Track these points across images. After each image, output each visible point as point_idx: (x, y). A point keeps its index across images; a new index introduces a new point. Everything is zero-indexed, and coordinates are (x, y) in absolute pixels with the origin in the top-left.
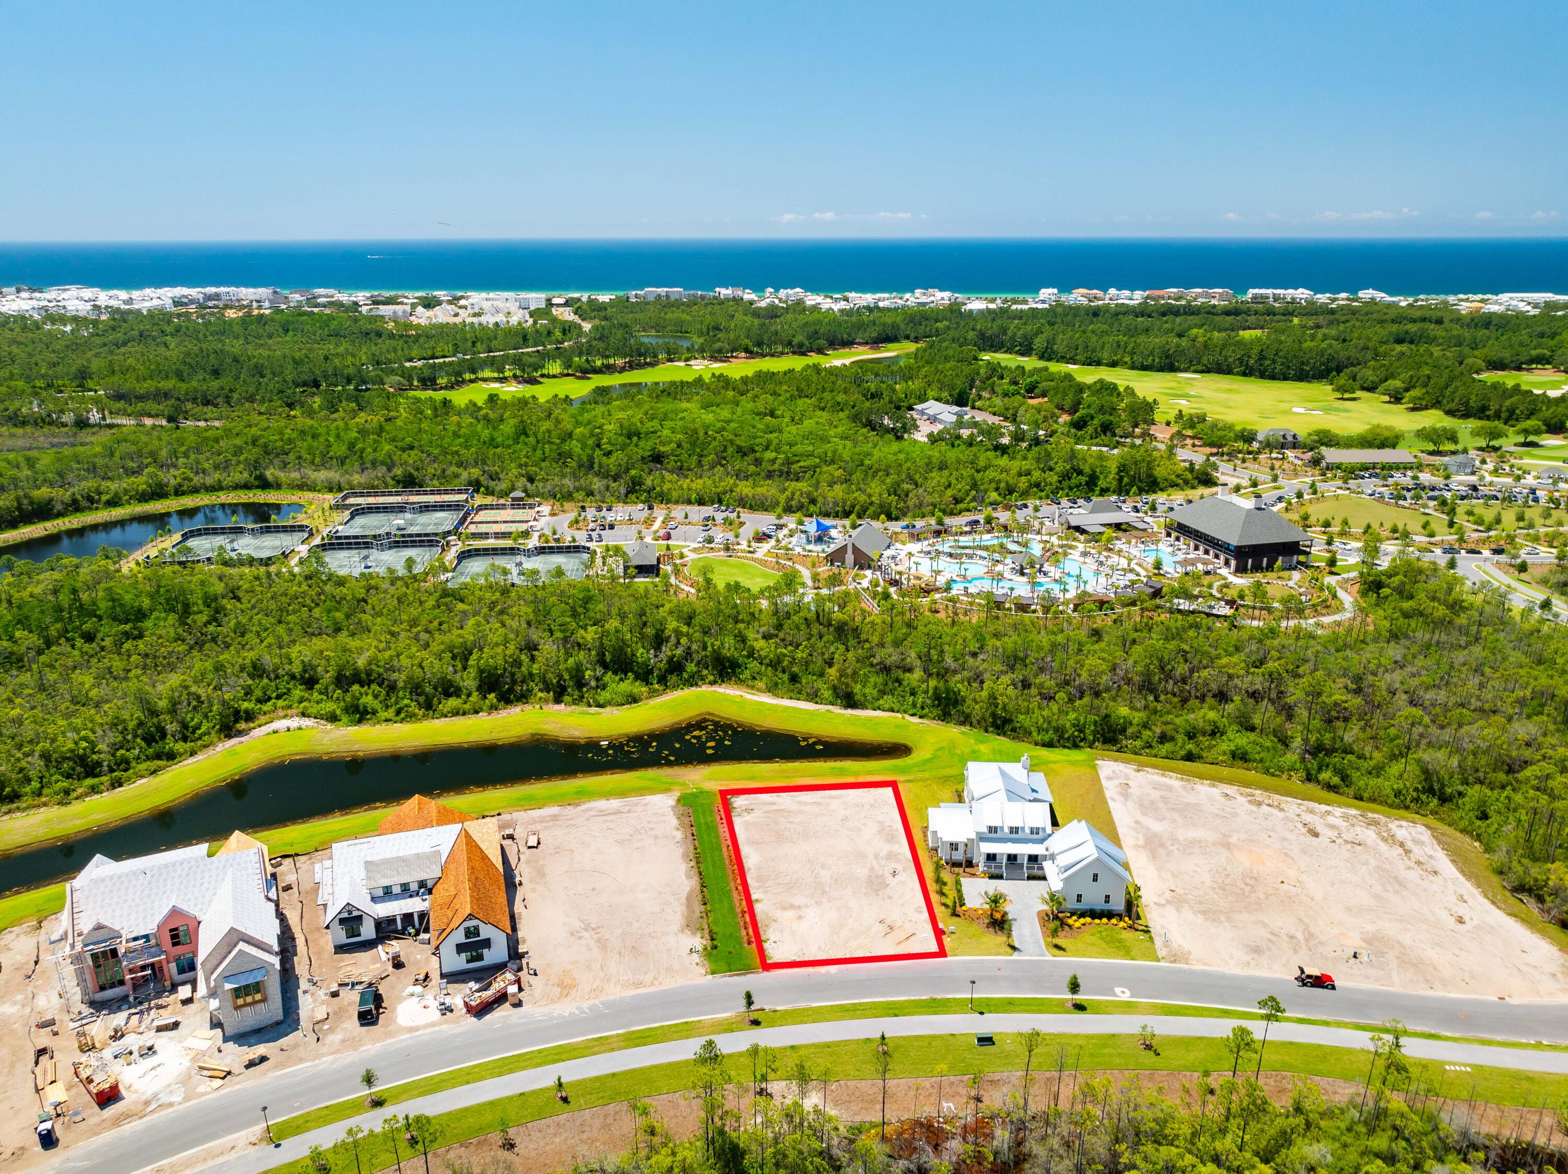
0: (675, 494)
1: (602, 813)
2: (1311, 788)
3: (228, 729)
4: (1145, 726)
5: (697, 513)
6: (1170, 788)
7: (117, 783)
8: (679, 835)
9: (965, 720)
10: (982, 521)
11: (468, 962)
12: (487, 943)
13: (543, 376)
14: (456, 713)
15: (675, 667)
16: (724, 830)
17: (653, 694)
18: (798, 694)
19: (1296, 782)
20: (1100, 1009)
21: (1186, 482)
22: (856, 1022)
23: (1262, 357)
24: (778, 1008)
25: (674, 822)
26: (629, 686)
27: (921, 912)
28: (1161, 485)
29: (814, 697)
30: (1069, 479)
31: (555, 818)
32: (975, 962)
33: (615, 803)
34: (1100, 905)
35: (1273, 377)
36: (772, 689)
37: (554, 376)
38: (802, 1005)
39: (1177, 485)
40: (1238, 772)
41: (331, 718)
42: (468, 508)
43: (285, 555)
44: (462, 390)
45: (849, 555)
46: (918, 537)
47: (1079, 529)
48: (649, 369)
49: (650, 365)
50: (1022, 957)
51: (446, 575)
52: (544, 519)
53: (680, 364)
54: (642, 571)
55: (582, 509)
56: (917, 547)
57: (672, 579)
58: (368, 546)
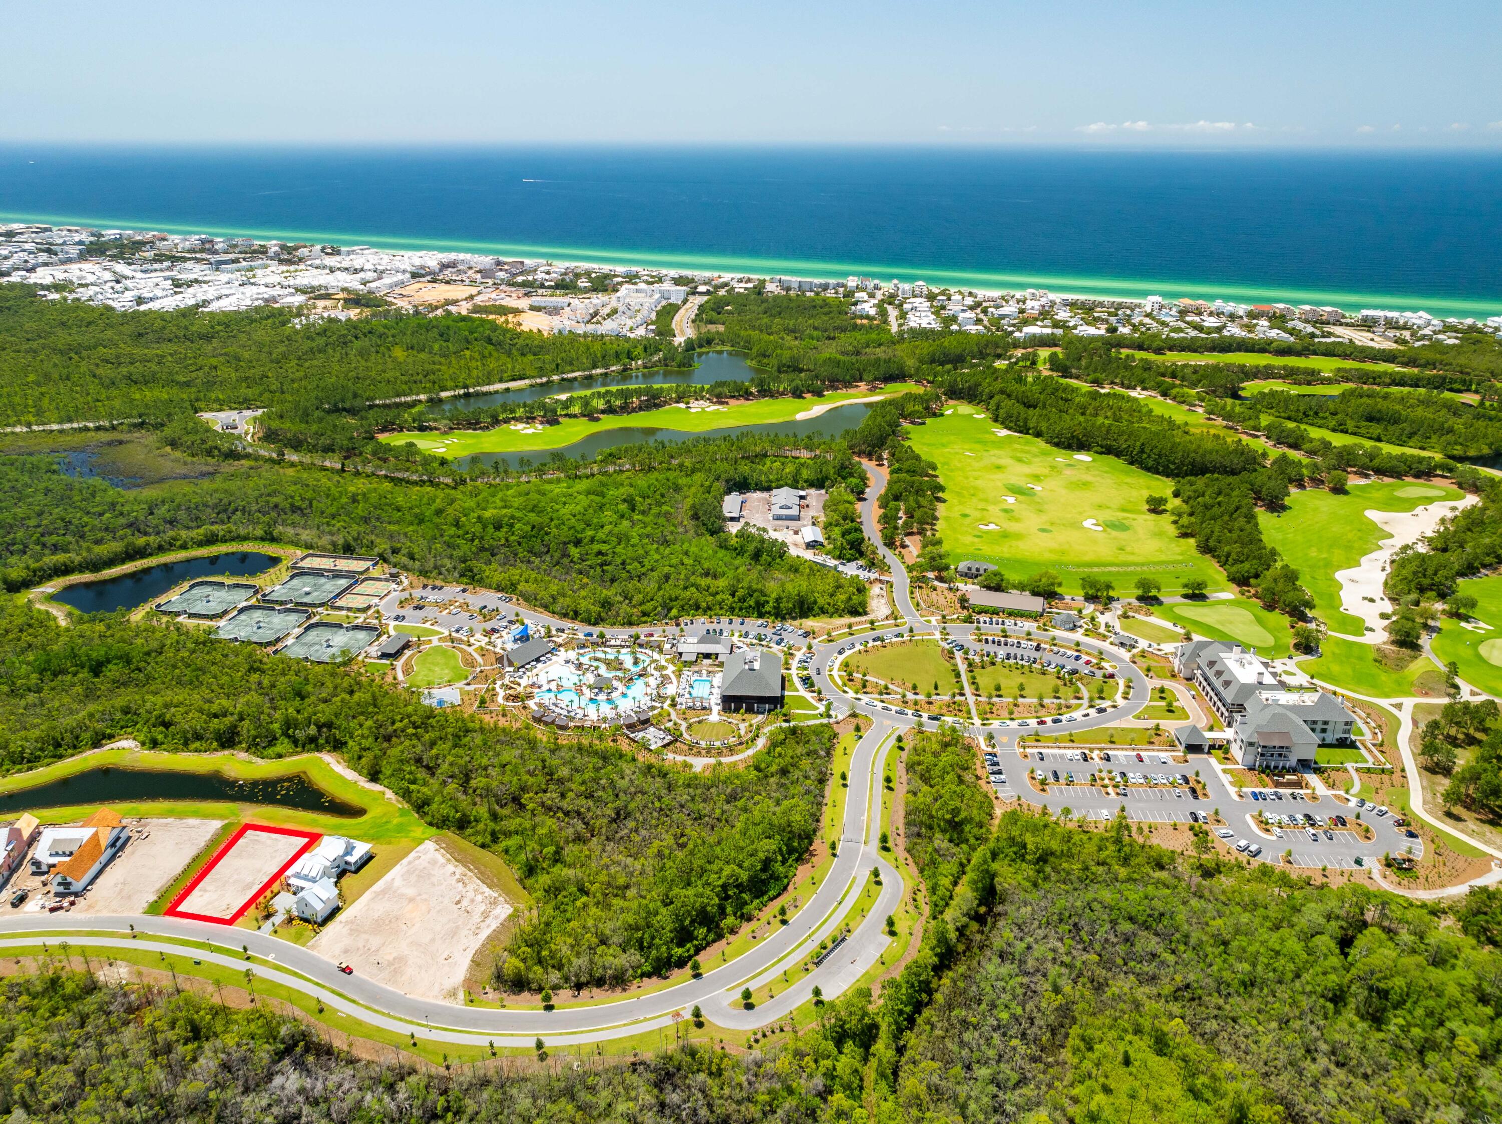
1: (188, 827)
5: (485, 600)
8: (203, 845)
11: (64, 889)
12: (70, 883)
13: (566, 415)
14: (197, 751)
24: (149, 933)
25: (209, 837)
31: (169, 824)
32: (239, 931)
37: (575, 416)
39: (827, 613)
41: (143, 744)
42: (355, 578)
43: (225, 613)
44: (493, 431)
45: (506, 662)
46: (583, 646)
47: (681, 654)
48: (654, 411)
49: (657, 406)
50: (257, 933)
51: (290, 641)
52: (393, 594)
53: (682, 406)
54: (384, 656)
55: (425, 587)
56: (572, 655)
57: (399, 663)
58: (273, 609)
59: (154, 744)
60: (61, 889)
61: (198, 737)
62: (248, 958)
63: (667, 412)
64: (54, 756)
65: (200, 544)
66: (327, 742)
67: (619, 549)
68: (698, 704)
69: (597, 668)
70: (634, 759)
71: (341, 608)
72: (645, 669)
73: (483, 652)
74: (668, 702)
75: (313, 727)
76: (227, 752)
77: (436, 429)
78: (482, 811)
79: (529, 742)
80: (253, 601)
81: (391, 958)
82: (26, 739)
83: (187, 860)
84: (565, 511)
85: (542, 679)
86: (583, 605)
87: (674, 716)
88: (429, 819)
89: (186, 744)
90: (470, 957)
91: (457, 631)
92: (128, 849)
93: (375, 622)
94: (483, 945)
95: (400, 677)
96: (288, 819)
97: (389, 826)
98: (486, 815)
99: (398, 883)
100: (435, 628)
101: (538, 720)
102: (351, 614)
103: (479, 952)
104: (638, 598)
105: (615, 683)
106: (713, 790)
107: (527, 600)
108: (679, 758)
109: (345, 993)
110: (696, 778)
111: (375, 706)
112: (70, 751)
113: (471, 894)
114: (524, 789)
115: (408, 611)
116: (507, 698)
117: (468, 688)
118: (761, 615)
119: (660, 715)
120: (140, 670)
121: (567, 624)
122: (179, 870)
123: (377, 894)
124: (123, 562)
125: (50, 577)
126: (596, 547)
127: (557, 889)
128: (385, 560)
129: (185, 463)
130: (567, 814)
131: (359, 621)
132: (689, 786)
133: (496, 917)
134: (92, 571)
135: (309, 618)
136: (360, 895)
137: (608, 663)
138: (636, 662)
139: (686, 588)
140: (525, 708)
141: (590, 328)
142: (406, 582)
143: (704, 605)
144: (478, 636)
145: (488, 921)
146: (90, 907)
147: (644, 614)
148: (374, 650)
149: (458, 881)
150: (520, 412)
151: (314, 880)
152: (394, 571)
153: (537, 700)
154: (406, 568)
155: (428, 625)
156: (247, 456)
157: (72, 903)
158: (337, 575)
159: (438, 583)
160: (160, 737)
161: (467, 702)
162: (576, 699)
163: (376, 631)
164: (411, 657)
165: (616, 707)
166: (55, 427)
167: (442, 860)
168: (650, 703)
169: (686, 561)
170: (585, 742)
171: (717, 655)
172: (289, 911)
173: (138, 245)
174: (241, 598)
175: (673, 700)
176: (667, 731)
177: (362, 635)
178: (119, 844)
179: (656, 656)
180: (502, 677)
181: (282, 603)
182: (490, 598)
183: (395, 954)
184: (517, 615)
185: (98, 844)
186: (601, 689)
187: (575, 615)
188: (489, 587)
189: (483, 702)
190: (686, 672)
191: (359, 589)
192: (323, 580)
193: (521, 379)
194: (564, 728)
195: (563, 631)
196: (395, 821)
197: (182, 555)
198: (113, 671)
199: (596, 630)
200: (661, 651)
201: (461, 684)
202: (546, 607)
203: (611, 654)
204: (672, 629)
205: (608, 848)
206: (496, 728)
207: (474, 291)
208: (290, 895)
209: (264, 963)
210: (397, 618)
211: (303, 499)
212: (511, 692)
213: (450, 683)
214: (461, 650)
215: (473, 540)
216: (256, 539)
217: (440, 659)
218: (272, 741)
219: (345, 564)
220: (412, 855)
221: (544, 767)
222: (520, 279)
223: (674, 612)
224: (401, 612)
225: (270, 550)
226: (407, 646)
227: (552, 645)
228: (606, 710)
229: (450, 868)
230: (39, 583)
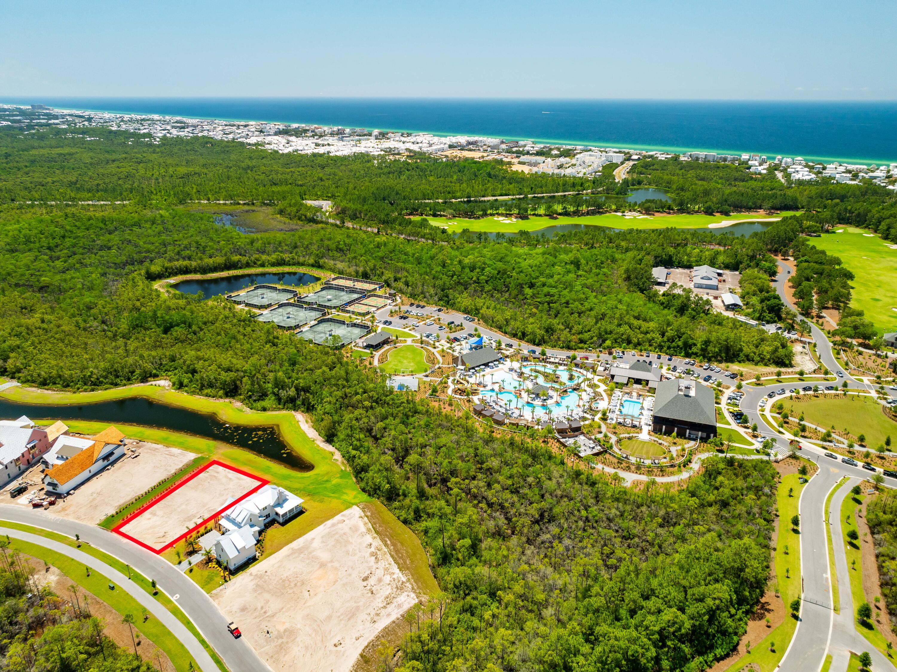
1: (169, 454)
3: (144, 379)
6: (356, 531)
7: (93, 390)
8: (173, 472)
11: (53, 489)
12: (56, 485)
13: (534, 215)
14: (207, 395)
15: (292, 400)
17: (275, 409)
20: (160, 598)
24: (92, 545)
25: (180, 466)
26: (271, 403)
33: (178, 451)
37: (540, 215)
38: (98, 547)
39: (753, 361)
41: (174, 384)
42: (365, 294)
43: (270, 305)
44: (482, 220)
45: (460, 362)
46: (526, 359)
47: (613, 377)
48: (598, 216)
49: (601, 213)
50: (176, 567)
51: (305, 329)
52: (388, 307)
53: (619, 214)
54: (368, 346)
55: (412, 305)
56: (516, 365)
57: (377, 354)
58: (302, 307)
59: (180, 386)
60: (50, 488)
61: (211, 385)
62: (156, 594)
63: (607, 217)
64: (112, 384)
65: (273, 265)
66: (303, 404)
67: (565, 292)
68: (628, 421)
69: (536, 377)
70: (562, 463)
71: (348, 312)
72: (579, 385)
73: (443, 354)
74: (600, 415)
75: (293, 389)
76: (227, 400)
77: (444, 216)
78: (412, 486)
79: (467, 431)
80: (292, 301)
81: (282, 628)
82: (96, 367)
83: (154, 483)
84: (524, 264)
85: (488, 380)
86: (529, 329)
87: (604, 429)
88: (363, 485)
89: (201, 389)
90: (360, 651)
91: (428, 336)
92: (116, 465)
93: (369, 324)
94: (378, 638)
95: (376, 363)
96: (248, 462)
97: (328, 485)
98: (415, 491)
99: (316, 544)
100: (412, 333)
101: (479, 413)
102: (353, 316)
103: (372, 646)
104: (577, 328)
105: (551, 393)
106: (644, 509)
107: (486, 322)
108: (609, 470)
109: (224, 660)
110: (625, 493)
111: (347, 381)
112: (124, 382)
113: (380, 573)
114: (453, 473)
115: (395, 320)
116: (455, 391)
117: (426, 379)
118: (687, 355)
119: (591, 426)
120: (195, 334)
121: (515, 342)
122: (143, 492)
123: (294, 552)
124: (222, 270)
125: (176, 274)
126: (546, 289)
127: (468, 587)
128: (388, 285)
129: (285, 223)
130: (490, 505)
131: (358, 321)
132: (618, 500)
133: (399, 606)
134: (201, 273)
135: (324, 315)
136: (279, 548)
137: (546, 376)
138: (571, 378)
139: (619, 325)
140: (469, 401)
141: (557, 171)
142: (399, 300)
143: (635, 340)
144: (443, 342)
145: (390, 608)
146: (64, 509)
147: (582, 341)
148: (361, 342)
149: (373, 554)
150: (501, 210)
151: (239, 526)
152: (393, 292)
153: (480, 396)
154: (401, 291)
155: (407, 330)
156: (322, 222)
157: (52, 503)
158: (353, 291)
159: (422, 304)
160: (186, 381)
161: (422, 389)
162: (514, 400)
163: (368, 329)
164: (388, 350)
165: (550, 412)
166: (222, 202)
167: (363, 529)
168: (581, 414)
169: (620, 306)
170: (518, 438)
171: (647, 382)
172: (208, 553)
173: (306, 131)
174: (284, 298)
175: (604, 414)
176: (597, 441)
177: (357, 331)
178: (112, 459)
179: (590, 375)
180: (454, 374)
181: (309, 304)
182: (458, 317)
183: (287, 625)
184: (476, 330)
185: (91, 455)
186: (538, 395)
187: (523, 336)
188: (459, 310)
189: (435, 391)
190: (618, 393)
191: (365, 301)
192: (343, 293)
193: (506, 195)
194: (500, 423)
195: (511, 346)
196: (335, 481)
197: (260, 270)
198: (178, 331)
199: (538, 350)
200: (594, 371)
201: (421, 375)
202: (500, 328)
203: (549, 369)
204: (604, 356)
205: (528, 552)
206: (440, 413)
207: (485, 154)
208: (219, 534)
209: (167, 602)
210: (385, 323)
211: (345, 244)
212: (460, 386)
213: (412, 373)
214: (427, 350)
215: (452, 276)
216: (309, 265)
217: (409, 355)
218: (263, 396)
219: (359, 285)
220: (338, 517)
221: (476, 455)
222: (514, 149)
223: (608, 343)
224: (389, 319)
225: (316, 272)
226: (386, 342)
227: (500, 355)
228: (540, 413)
229: (368, 539)
230: (168, 277)
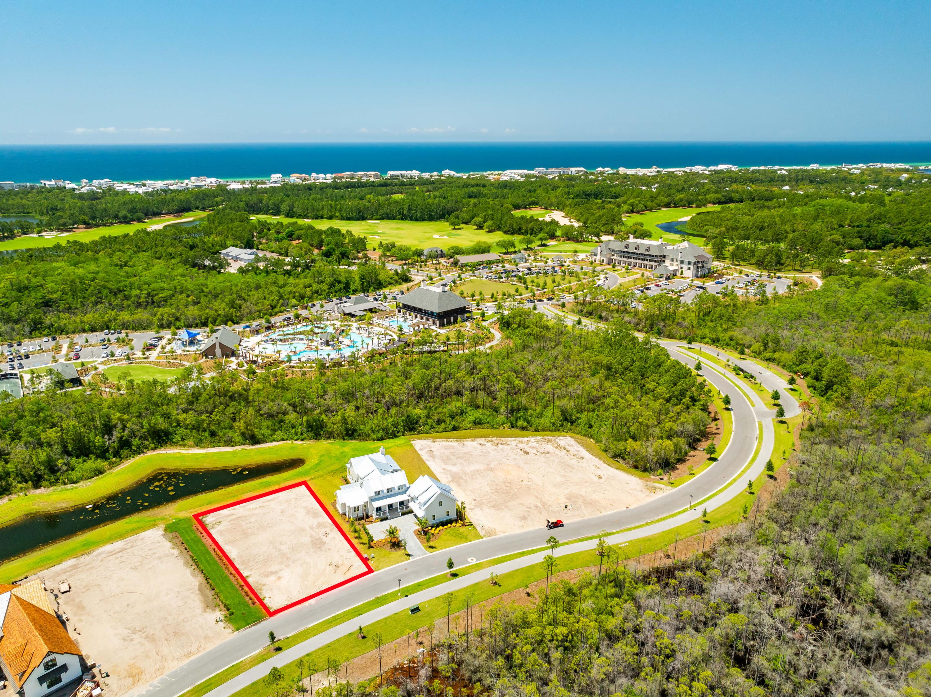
0: (71, 327)
1: (112, 553)
2: (516, 431)
4: (428, 417)
5: (95, 337)
6: (453, 447)
8: (176, 552)
9: (330, 436)
10: (292, 318)
11: (49, 687)
12: (64, 668)
15: (125, 444)
16: (206, 540)
17: (113, 465)
18: (218, 444)
19: (507, 429)
20: (466, 572)
21: (396, 281)
22: (339, 626)
23: (410, 209)
24: (288, 636)
25: (169, 545)
26: (91, 464)
27: (351, 552)
28: (384, 285)
29: (230, 442)
30: (334, 286)
31: (75, 567)
32: (391, 570)
33: (118, 545)
34: (445, 518)
35: (417, 220)
36: (199, 443)
38: (302, 628)
39: (392, 284)
40: (478, 431)
45: (218, 350)
56: (258, 338)
62: (455, 575)
146: (127, 678)
167: (452, 444)
229: (471, 443)
